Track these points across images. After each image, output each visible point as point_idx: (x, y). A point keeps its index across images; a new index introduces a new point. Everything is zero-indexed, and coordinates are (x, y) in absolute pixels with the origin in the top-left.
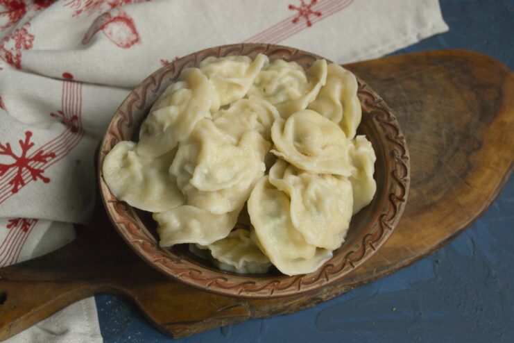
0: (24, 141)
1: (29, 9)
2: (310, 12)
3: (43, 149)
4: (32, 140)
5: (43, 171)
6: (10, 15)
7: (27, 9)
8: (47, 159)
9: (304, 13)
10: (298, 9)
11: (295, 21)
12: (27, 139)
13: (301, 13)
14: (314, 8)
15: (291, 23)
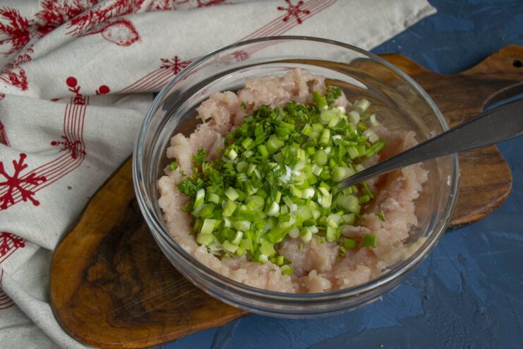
0: (18, 162)
1: (33, 36)
2: (299, 11)
3: (36, 172)
4: (25, 162)
5: (33, 193)
6: (14, 41)
7: (30, 36)
8: (39, 182)
9: (293, 12)
10: (286, 9)
11: (285, 20)
12: (21, 161)
13: (290, 12)
14: (302, 8)
15: (282, 22)
